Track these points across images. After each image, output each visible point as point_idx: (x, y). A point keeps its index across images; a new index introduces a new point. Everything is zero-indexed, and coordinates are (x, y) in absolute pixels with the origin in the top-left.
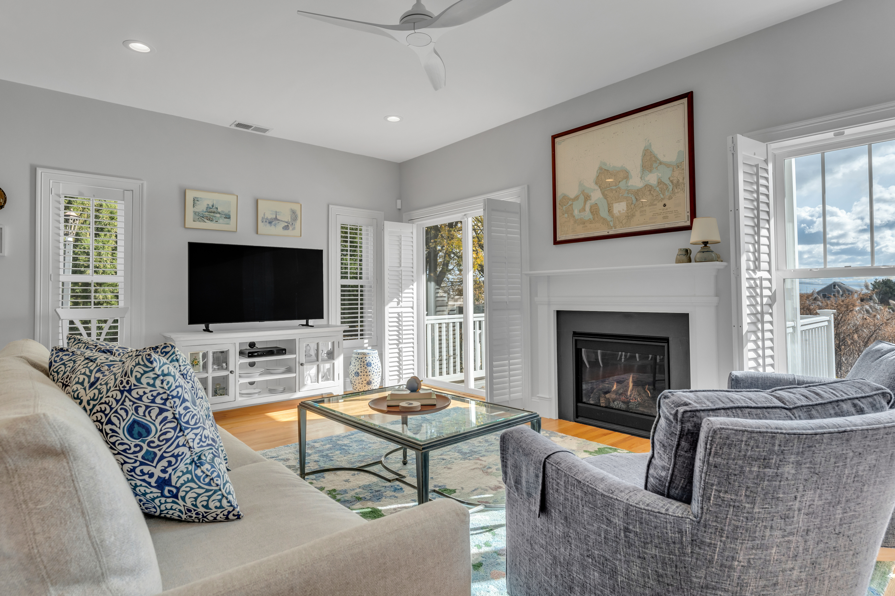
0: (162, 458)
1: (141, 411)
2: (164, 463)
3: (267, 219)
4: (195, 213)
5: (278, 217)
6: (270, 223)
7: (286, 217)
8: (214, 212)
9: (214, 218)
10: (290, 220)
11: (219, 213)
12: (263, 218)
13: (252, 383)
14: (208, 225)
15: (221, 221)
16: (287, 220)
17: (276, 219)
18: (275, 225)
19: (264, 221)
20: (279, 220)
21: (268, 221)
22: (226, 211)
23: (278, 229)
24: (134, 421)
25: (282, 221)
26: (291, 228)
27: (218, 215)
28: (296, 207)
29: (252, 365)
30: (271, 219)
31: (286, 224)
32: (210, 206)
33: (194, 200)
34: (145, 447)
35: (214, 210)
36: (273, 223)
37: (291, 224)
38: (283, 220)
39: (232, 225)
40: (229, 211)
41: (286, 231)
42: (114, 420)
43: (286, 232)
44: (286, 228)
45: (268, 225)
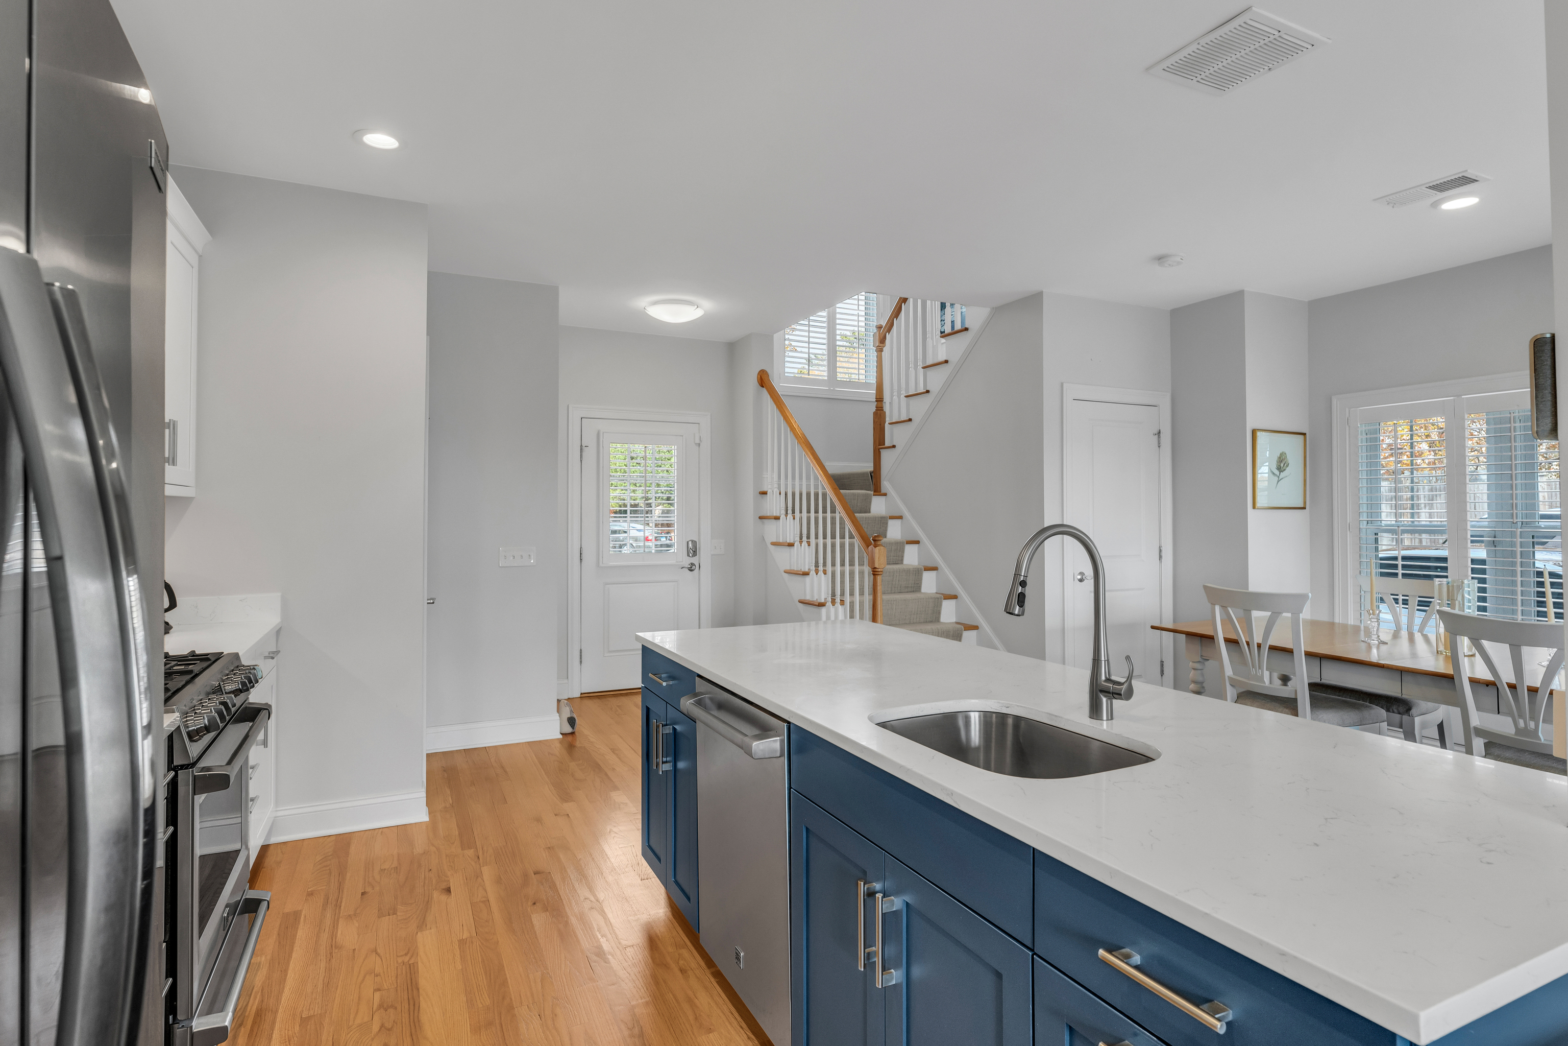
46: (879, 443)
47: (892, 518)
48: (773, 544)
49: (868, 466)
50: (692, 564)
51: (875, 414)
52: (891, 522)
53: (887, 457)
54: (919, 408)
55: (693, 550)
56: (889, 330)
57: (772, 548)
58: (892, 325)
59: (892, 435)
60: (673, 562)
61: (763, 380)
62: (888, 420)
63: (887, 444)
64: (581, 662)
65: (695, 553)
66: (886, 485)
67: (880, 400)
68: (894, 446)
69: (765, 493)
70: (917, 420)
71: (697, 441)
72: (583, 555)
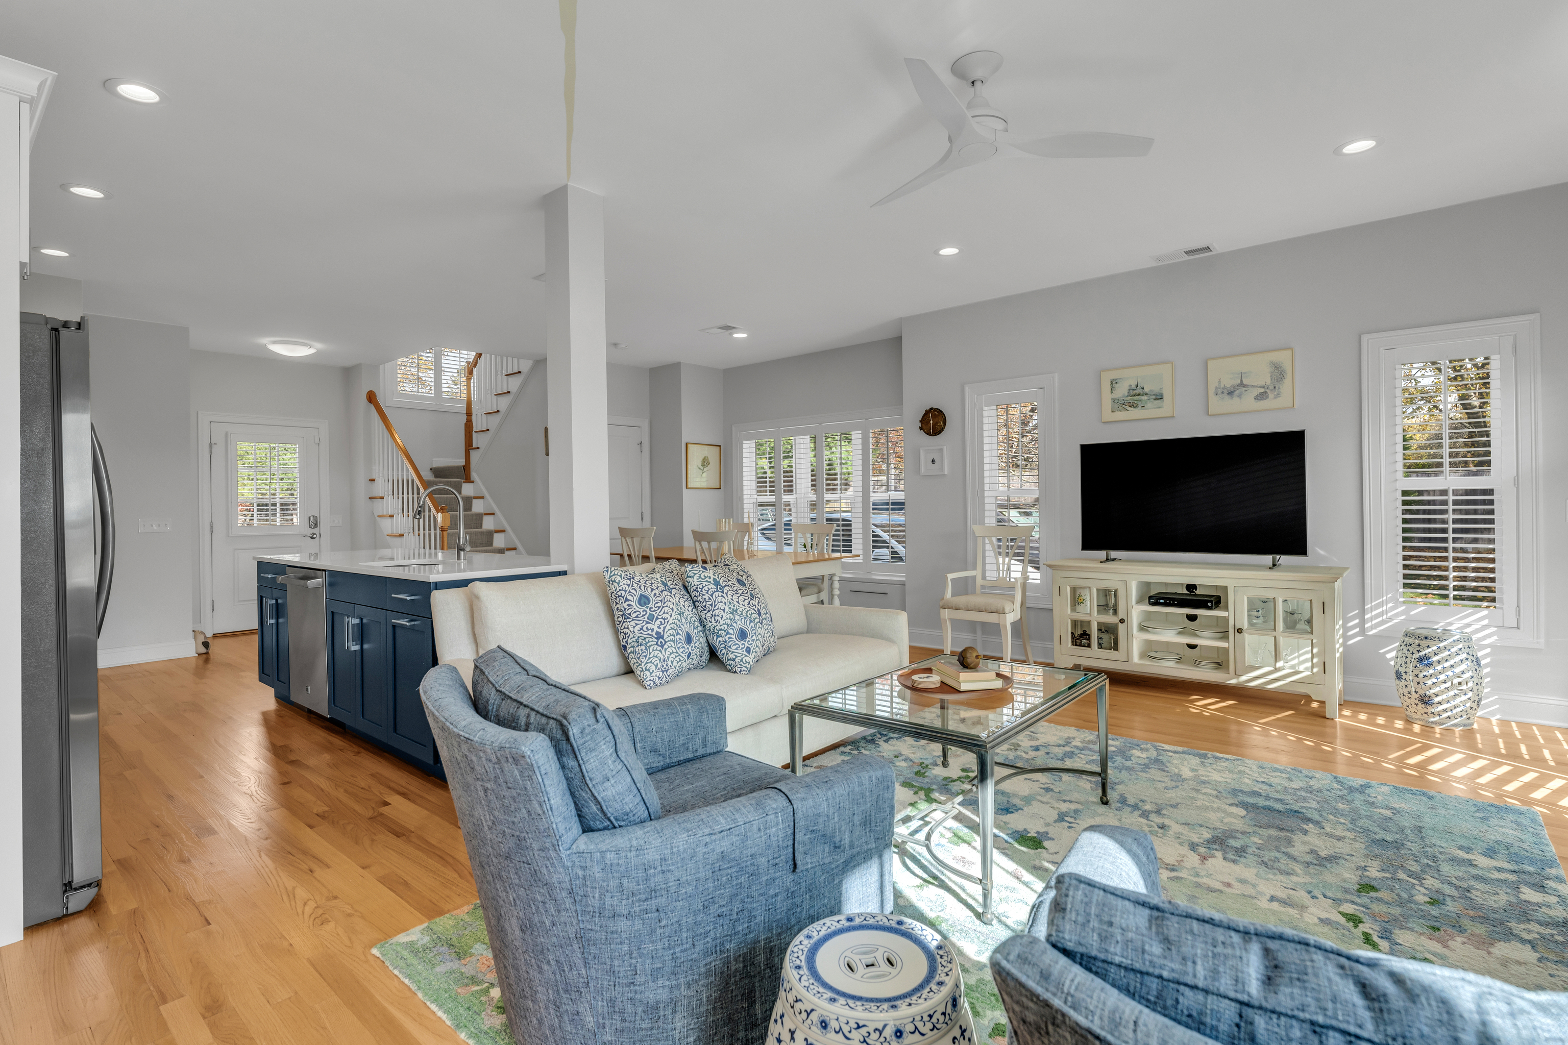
0: (657, 618)
1: (642, 588)
2: (658, 622)
3: (1225, 388)
4: (1114, 400)
5: (1245, 382)
6: (1230, 393)
7: (1264, 378)
8: (1139, 395)
9: (1139, 403)
10: (1269, 382)
11: (1146, 394)
12: (1216, 388)
13: (1192, 647)
14: (1133, 413)
15: (1149, 405)
16: (1263, 384)
17: (1242, 385)
18: (1240, 396)
19: (1220, 392)
20: (1247, 386)
21: (1226, 391)
22: (1156, 389)
23: (1248, 401)
24: (641, 595)
25: (1252, 386)
26: (1271, 396)
27: (1145, 398)
28: (1283, 357)
29: (1193, 618)
30: (1233, 386)
31: (1262, 390)
32: (1134, 387)
33: (1112, 383)
34: (648, 611)
35: (1139, 391)
36: (1237, 392)
37: (1271, 387)
38: (1256, 384)
39: (1166, 407)
40: (1161, 389)
41: (1262, 402)
42: (630, 598)
43: (1263, 404)
44: (1262, 396)
45: (1227, 397)
46: (469, 446)
47: (475, 498)
48: (379, 516)
49: (461, 462)
50: (314, 534)
51: (466, 424)
52: (474, 501)
53: (474, 455)
54: (494, 421)
55: (314, 523)
56: (475, 366)
57: (379, 519)
58: (476, 363)
59: (476, 440)
60: (297, 532)
61: (371, 398)
62: (475, 429)
63: (474, 446)
64: (213, 610)
65: (316, 525)
66: (474, 475)
67: (469, 414)
68: (478, 448)
69: (373, 480)
70: (493, 429)
71: (317, 441)
72: (214, 529)
